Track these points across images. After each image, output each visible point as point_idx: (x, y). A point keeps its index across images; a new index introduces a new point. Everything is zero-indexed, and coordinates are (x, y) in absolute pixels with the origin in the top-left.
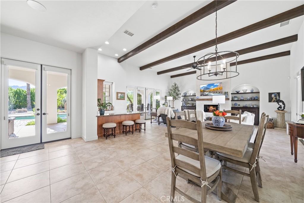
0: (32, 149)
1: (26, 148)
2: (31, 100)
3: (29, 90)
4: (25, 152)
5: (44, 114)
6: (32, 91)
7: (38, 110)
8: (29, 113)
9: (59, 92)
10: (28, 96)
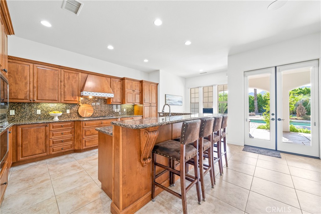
0: (269, 154)
1: (262, 150)
2: (258, 105)
3: (256, 95)
4: (263, 154)
5: (279, 120)
6: (258, 96)
7: (273, 114)
8: (257, 117)
9: (292, 94)
10: (255, 101)
